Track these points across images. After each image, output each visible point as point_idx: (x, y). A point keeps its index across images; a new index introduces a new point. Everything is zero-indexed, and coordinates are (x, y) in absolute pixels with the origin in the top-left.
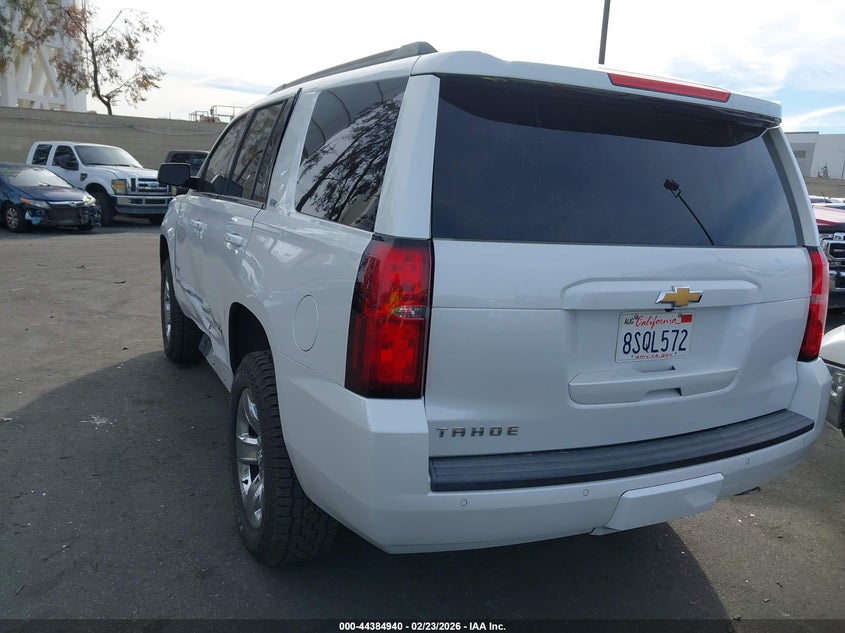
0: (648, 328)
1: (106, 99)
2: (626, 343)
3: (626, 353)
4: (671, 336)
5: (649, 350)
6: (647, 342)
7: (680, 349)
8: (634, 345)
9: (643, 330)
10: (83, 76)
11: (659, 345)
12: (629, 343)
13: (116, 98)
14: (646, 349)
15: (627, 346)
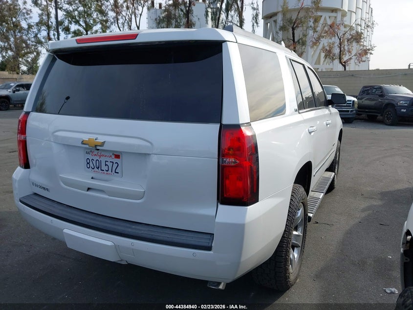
0: (97, 158)
1: (344, 64)
2: (88, 163)
3: (89, 168)
4: (110, 165)
5: (100, 169)
6: (98, 165)
7: (115, 172)
8: (91, 165)
9: (96, 158)
10: (334, 55)
11: (104, 168)
12: (89, 163)
13: (349, 62)
14: (98, 168)
15: (88, 165)
